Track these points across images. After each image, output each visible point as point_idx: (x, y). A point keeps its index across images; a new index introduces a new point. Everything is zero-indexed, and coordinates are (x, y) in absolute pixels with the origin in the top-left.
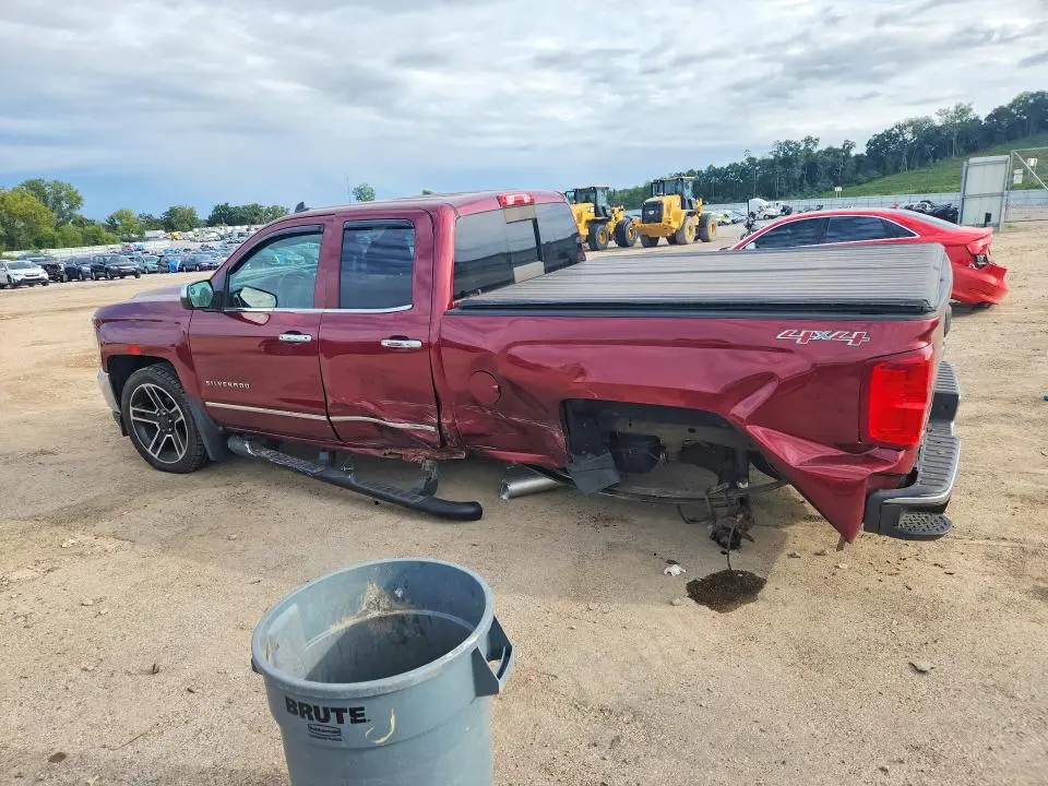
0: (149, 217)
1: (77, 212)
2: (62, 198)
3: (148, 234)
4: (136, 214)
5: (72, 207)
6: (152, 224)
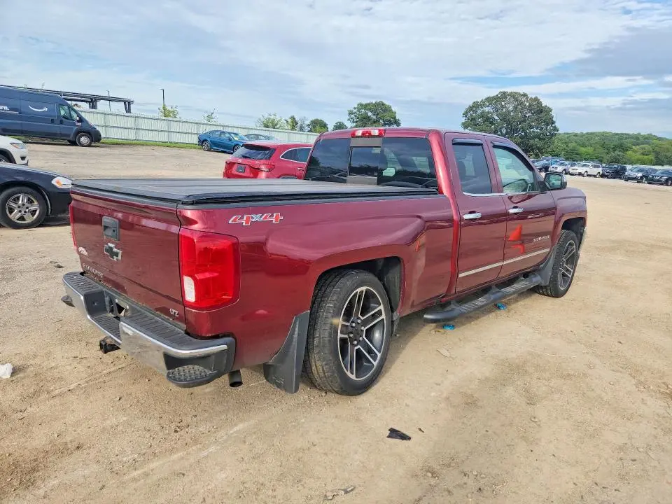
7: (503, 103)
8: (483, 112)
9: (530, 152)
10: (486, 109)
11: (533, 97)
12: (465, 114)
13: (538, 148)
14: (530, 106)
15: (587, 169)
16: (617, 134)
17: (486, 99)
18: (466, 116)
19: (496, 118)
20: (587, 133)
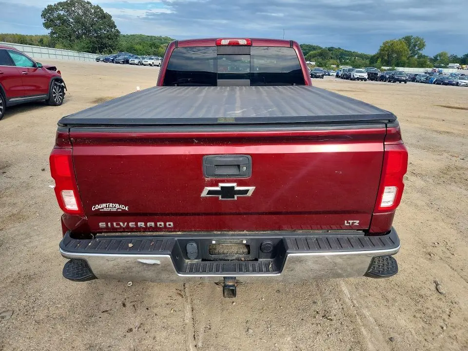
0: (455, 57)
1: (420, 52)
2: (416, 45)
3: (450, 65)
4: (449, 55)
5: (419, 49)
6: (455, 60)
7: (73, 9)
8: (59, 15)
9: (104, 49)
10: (62, 13)
11: (96, 5)
12: (43, 15)
13: (110, 46)
14: (95, 12)
15: (153, 61)
16: (148, 36)
17: (58, 4)
18: (44, 18)
19: (71, 20)
20: (131, 35)
